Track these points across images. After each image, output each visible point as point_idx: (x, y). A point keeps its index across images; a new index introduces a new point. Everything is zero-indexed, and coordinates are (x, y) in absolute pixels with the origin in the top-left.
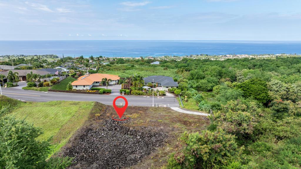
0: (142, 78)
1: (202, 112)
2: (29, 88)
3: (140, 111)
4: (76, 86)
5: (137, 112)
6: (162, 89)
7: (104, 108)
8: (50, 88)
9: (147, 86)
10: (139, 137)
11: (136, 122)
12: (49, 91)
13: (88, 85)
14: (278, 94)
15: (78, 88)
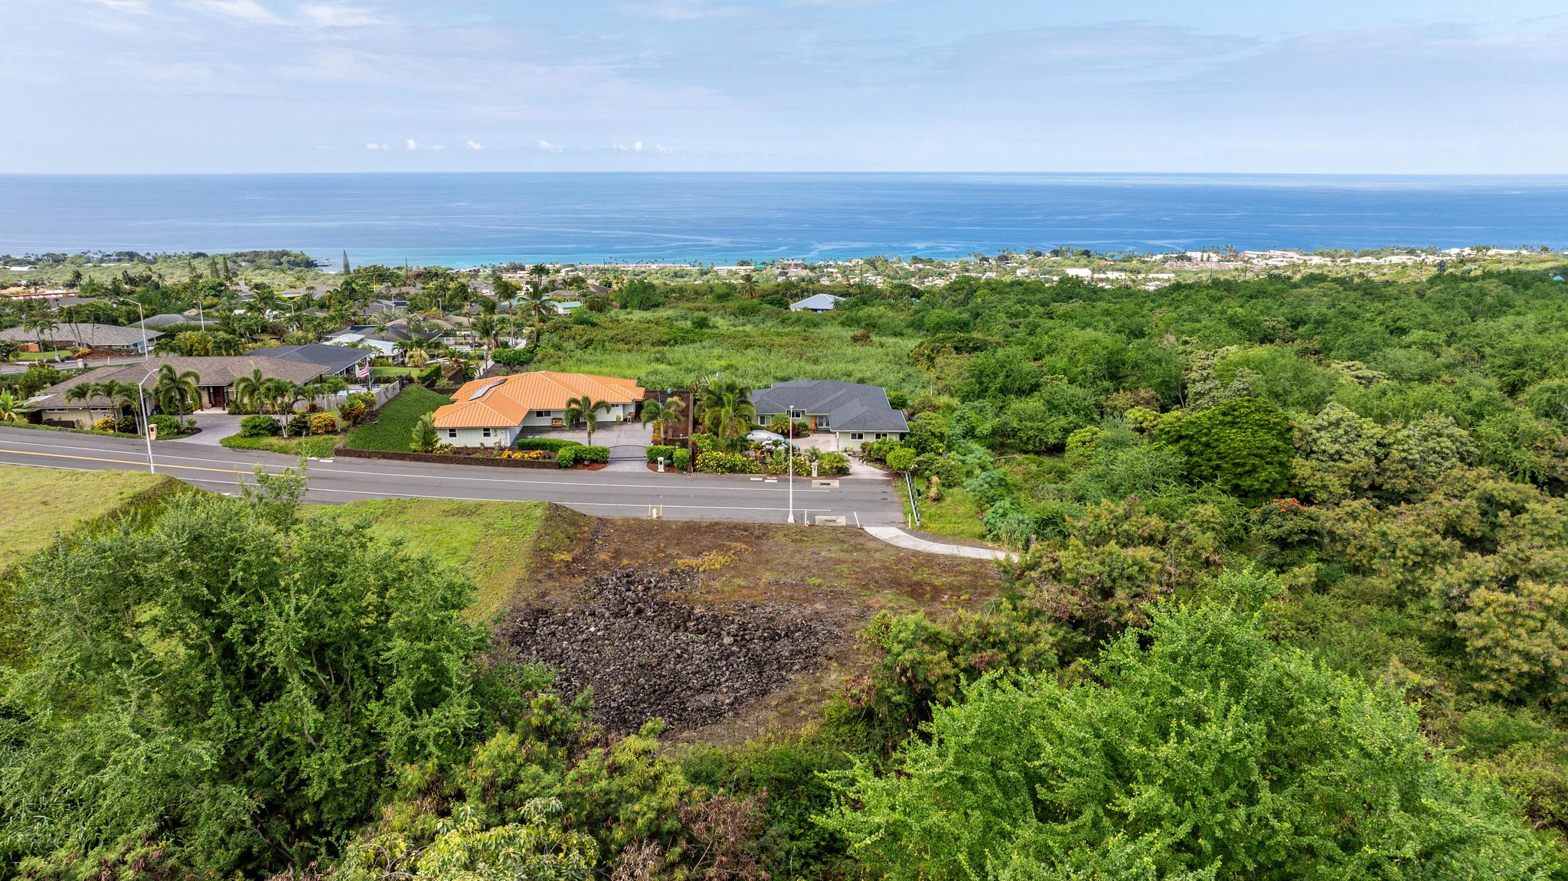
0: (742, 396)
1: (996, 545)
2: (250, 440)
3: (734, 544)
4: (453, 432)
5: (722, 549)
6: (830, 444)
7: (586, 529)
8: (339, 441)
9: (768, 429)
10: (727, 640)
11: (717, 584)
12: (339, 453)
13: (505, 428)
14: (1339, 468)
15: (460, 441)
